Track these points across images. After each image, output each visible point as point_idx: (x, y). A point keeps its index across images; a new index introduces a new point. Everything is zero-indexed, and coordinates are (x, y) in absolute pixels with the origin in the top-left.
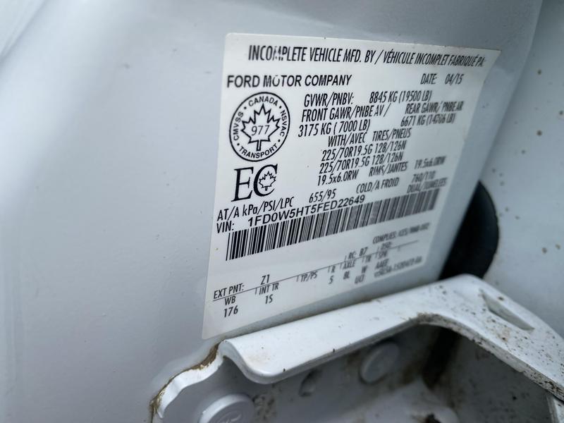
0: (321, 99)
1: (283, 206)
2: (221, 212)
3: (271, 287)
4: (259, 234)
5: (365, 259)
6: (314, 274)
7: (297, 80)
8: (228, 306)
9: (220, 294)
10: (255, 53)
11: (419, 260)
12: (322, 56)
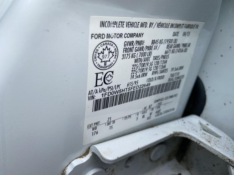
0: (131, 43)
1: (116, 88)
2: (90, 91)
3: (112, 122)
4: (106, 100)
5: (151, 109)
6: (130, 116)
7: (121, 35)
8: (94, 131)
9: (90, 126)
10: (103, 24)
11: (173, 109)
12: (131, 25)
